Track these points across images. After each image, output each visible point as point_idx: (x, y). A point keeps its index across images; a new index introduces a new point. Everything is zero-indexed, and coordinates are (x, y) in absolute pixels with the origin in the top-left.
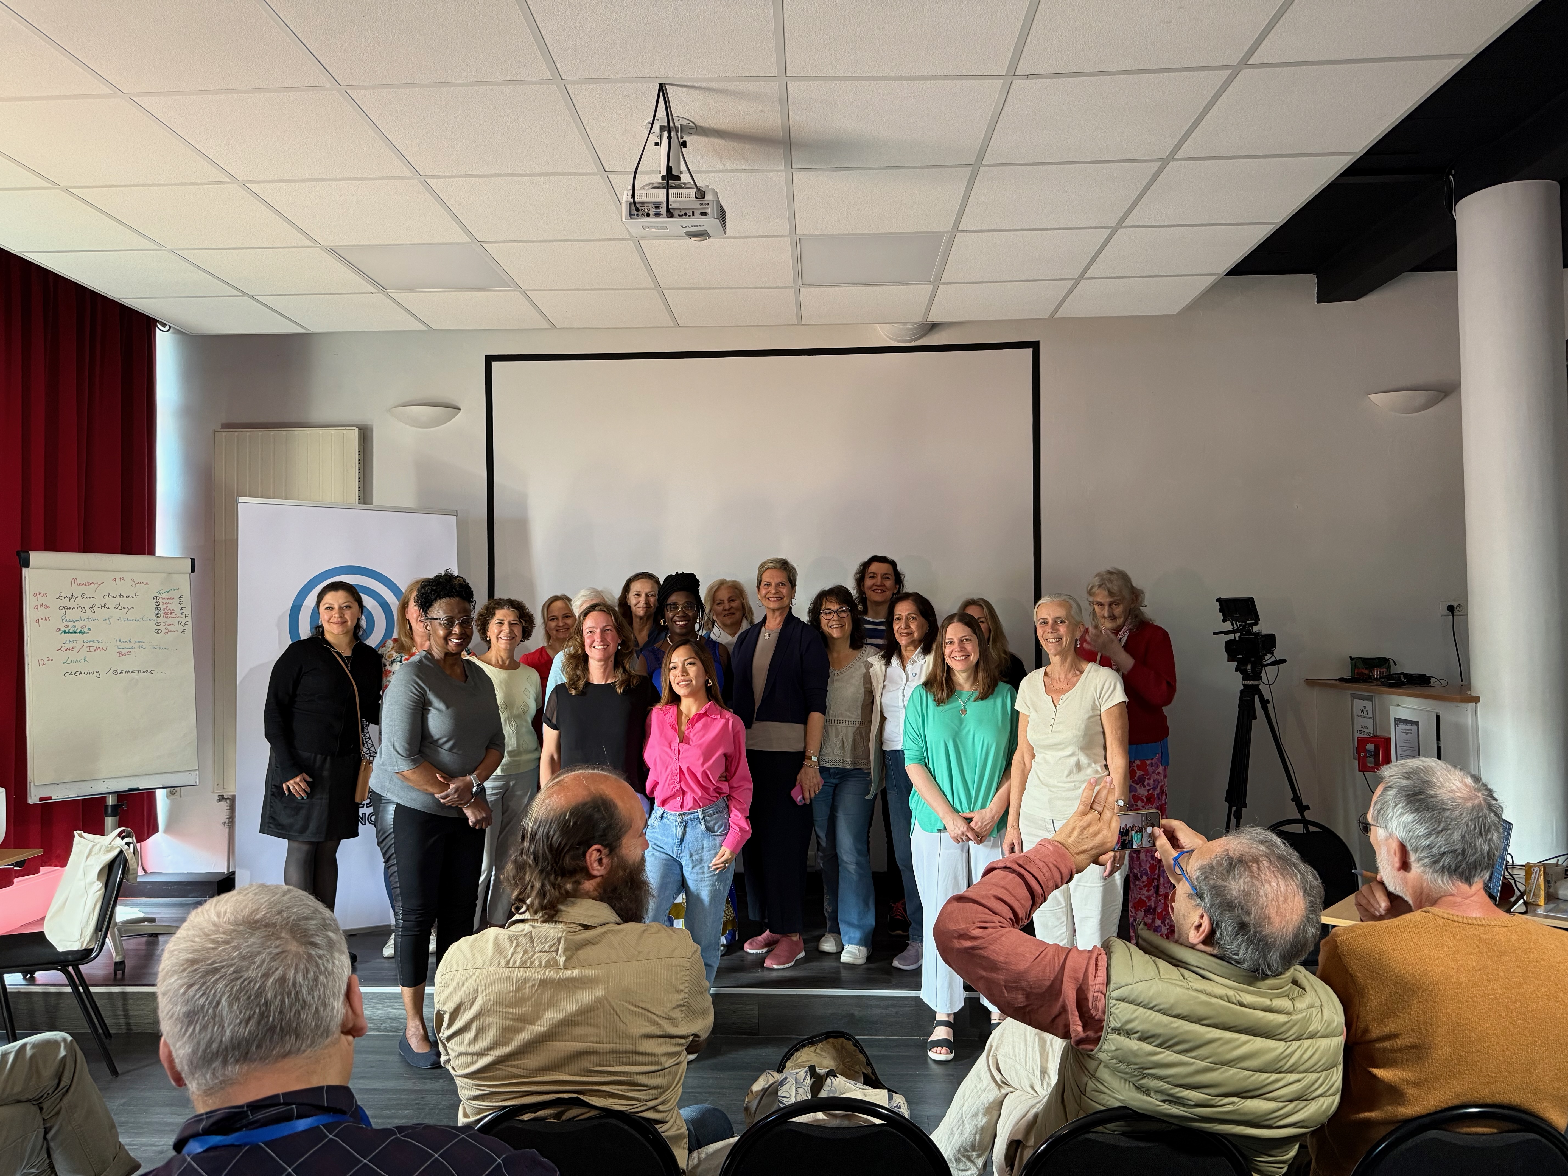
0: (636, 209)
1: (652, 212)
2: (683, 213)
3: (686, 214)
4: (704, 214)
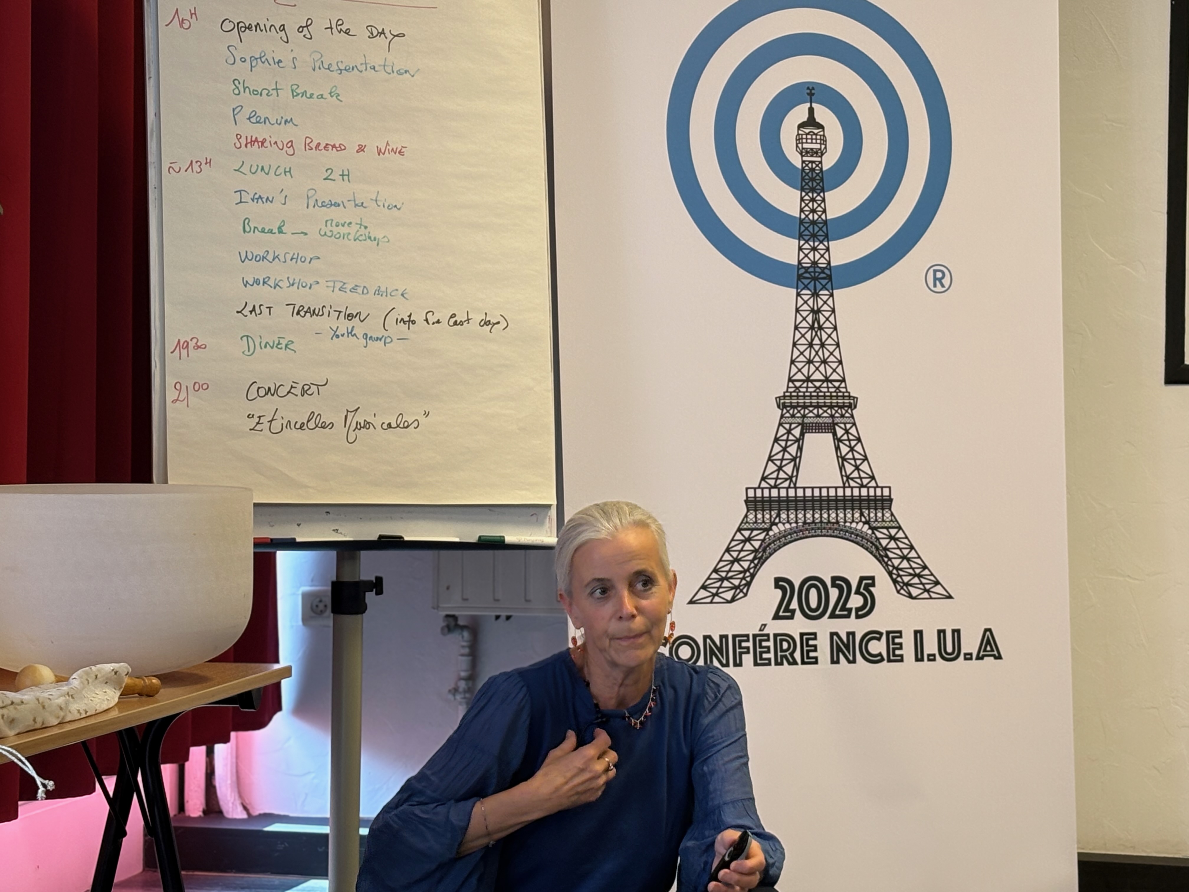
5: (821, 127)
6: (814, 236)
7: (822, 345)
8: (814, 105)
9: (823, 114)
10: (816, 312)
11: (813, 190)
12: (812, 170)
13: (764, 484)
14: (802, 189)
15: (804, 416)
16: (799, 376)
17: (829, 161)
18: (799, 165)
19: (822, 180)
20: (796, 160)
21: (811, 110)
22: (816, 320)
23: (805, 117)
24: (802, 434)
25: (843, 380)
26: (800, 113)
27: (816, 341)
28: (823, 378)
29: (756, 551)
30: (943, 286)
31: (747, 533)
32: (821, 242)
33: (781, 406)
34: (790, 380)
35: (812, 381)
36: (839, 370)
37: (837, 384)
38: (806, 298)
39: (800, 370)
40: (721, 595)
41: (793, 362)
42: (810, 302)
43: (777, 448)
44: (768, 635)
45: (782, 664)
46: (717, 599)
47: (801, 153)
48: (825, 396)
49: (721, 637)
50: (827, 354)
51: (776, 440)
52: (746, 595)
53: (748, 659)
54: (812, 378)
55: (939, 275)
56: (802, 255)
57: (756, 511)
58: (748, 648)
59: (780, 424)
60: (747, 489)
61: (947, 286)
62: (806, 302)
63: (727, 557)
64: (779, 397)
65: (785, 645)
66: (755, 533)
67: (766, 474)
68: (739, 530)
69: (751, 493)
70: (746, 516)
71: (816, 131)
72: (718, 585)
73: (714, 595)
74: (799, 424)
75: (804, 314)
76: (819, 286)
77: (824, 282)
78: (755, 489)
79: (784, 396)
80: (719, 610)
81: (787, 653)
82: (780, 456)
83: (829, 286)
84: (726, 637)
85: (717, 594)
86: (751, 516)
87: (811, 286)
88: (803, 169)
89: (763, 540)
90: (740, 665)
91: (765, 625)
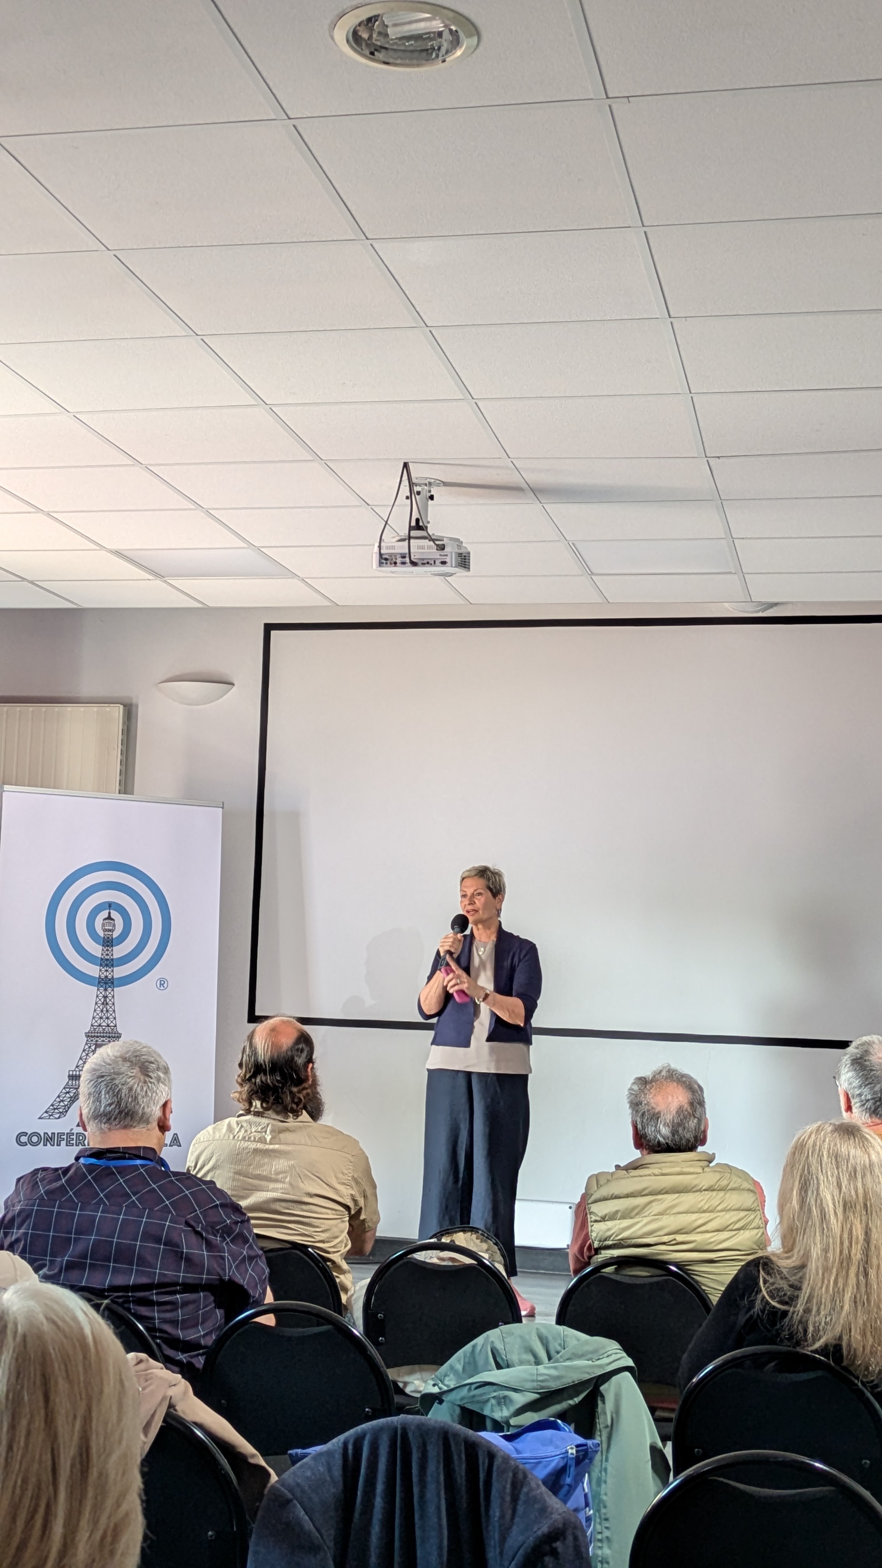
0: (384, 560)
1: (399, 560)
2: (425, 561)
3: (428, 563)
4: (444, 563)
5: (113, 920)
6: (107, 965)
7: (107, 1011)
8: (111, 911)
9: (115, 915)
10: (105, 997)
11: (108, 946)
12: (108, 938)
13: (77, 1069)
14: (103, 946)
15: (97, 1041)
16: (96, 1024)
17: (116, 934)
18: (102, 936)
19: (112, 942)
20: (101, 934)
21: (109, 913)
22: (105, 1000)
23: (106, 916)
24: (95, 1048)
25: (116, 1026)
26: (105, 914)
27: (105, 1009)
28: (106, 1025)
29: (71, 1097)
30: (164, 987)
31: (68, 1090)
32: (110, 968)
33: (88, 1036)
34: (92, 1025)
35: (101, 1026)
36: (114, 1022)
37: (113, 1028)
38: (101, 991)
39: (96, 1021)
40: (54, 1116)
41: (94, 1018)
42: (103, 993)
43: (84, 1054)
44: (73, 1133)
45: (78, 1145)
46: (51, 1117)
47: (104, 931)
48: (106, 1033)
49: (52, 1133)
50: (109, 1015)
51: (84, 1050)
52: (65, 1116)
53: (63, 1143)
54: (102, 1025)
55: (162, 982)
56: (101, 973)
57: (72, 1080)
58: (64, 1139)
59: (86, 1044)
60: (69, 1071)
61: (165, 987)
62: (101, 993)
63: (58, 1100)
64: (86, 1033)
65: (81, 1138)
66: (71, 1090)
67: (79, 1064)
68: (64, 1088)
69: (71, 1073)
70: (68, 1082)
71: (111, 921)
72: (53, 1111)
73: (50, 1116)
74: (94, 1044)
75: (100, 998)
76: (107, 986)
77: (110, 984)
78: (73, 1071)
79: (89, 1032)
80: (52, 1121)
81: (81, 1141)
82: (85, 1058)
83: (112, 986)
84: (54, 1133)
85: (52, 1115)
86: (70, 1082)
87: (104, 986)
88: (104, 937)
89: (75, 1093)
90: (60, 1145)
91: (72, 1129)
